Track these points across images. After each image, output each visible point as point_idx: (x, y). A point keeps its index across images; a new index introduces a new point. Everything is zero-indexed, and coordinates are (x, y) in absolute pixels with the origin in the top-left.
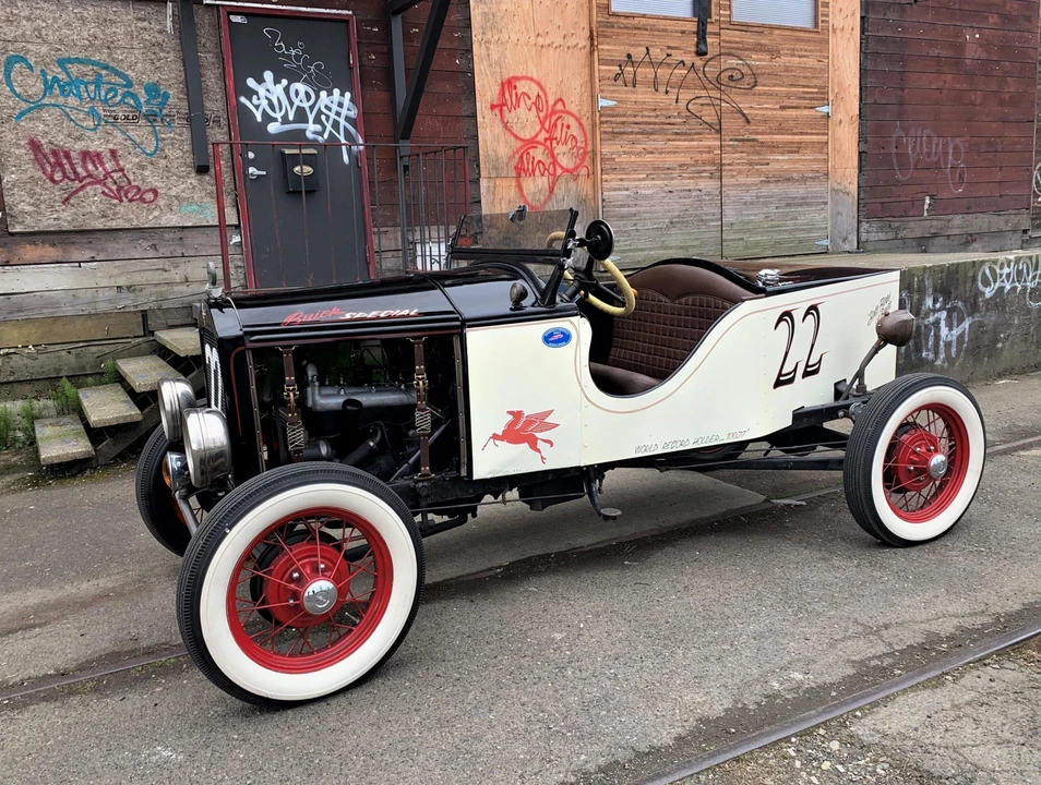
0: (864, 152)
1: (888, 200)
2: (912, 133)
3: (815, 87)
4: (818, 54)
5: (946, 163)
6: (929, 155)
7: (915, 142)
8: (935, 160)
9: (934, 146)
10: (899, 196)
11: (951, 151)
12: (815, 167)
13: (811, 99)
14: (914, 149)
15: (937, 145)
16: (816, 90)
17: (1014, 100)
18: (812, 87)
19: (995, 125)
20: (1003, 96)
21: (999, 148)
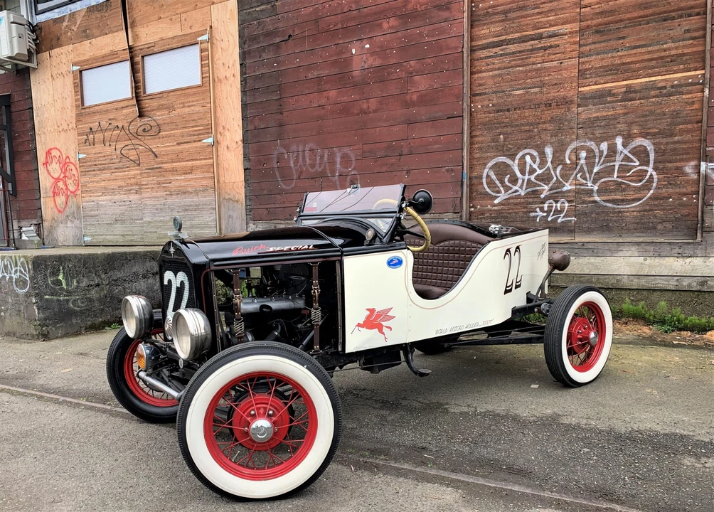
0: (247, 169)
1: (273, 206)
2: (294, 148)
3: (202, 125)
4: (202, 102)
5: (333, 172)
6: (313, 166)
7: (298, 157)
8: (320, 170)
9: (318, 158)
10: (284, 203)
11: (338, 160)
12: (204, 182)
13: (199, 135)
14: (296, 162)
15: (322, 157)
16: (202, 128)
17: (425, 99)
18: (199, 126)
19: (397, 129)
20: (408, 97)
21: (405, 151)
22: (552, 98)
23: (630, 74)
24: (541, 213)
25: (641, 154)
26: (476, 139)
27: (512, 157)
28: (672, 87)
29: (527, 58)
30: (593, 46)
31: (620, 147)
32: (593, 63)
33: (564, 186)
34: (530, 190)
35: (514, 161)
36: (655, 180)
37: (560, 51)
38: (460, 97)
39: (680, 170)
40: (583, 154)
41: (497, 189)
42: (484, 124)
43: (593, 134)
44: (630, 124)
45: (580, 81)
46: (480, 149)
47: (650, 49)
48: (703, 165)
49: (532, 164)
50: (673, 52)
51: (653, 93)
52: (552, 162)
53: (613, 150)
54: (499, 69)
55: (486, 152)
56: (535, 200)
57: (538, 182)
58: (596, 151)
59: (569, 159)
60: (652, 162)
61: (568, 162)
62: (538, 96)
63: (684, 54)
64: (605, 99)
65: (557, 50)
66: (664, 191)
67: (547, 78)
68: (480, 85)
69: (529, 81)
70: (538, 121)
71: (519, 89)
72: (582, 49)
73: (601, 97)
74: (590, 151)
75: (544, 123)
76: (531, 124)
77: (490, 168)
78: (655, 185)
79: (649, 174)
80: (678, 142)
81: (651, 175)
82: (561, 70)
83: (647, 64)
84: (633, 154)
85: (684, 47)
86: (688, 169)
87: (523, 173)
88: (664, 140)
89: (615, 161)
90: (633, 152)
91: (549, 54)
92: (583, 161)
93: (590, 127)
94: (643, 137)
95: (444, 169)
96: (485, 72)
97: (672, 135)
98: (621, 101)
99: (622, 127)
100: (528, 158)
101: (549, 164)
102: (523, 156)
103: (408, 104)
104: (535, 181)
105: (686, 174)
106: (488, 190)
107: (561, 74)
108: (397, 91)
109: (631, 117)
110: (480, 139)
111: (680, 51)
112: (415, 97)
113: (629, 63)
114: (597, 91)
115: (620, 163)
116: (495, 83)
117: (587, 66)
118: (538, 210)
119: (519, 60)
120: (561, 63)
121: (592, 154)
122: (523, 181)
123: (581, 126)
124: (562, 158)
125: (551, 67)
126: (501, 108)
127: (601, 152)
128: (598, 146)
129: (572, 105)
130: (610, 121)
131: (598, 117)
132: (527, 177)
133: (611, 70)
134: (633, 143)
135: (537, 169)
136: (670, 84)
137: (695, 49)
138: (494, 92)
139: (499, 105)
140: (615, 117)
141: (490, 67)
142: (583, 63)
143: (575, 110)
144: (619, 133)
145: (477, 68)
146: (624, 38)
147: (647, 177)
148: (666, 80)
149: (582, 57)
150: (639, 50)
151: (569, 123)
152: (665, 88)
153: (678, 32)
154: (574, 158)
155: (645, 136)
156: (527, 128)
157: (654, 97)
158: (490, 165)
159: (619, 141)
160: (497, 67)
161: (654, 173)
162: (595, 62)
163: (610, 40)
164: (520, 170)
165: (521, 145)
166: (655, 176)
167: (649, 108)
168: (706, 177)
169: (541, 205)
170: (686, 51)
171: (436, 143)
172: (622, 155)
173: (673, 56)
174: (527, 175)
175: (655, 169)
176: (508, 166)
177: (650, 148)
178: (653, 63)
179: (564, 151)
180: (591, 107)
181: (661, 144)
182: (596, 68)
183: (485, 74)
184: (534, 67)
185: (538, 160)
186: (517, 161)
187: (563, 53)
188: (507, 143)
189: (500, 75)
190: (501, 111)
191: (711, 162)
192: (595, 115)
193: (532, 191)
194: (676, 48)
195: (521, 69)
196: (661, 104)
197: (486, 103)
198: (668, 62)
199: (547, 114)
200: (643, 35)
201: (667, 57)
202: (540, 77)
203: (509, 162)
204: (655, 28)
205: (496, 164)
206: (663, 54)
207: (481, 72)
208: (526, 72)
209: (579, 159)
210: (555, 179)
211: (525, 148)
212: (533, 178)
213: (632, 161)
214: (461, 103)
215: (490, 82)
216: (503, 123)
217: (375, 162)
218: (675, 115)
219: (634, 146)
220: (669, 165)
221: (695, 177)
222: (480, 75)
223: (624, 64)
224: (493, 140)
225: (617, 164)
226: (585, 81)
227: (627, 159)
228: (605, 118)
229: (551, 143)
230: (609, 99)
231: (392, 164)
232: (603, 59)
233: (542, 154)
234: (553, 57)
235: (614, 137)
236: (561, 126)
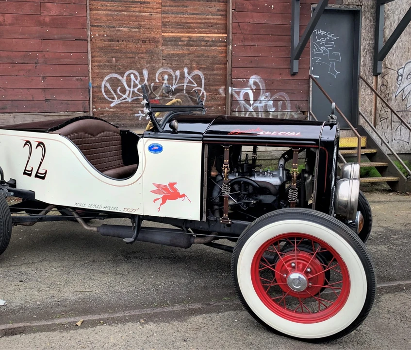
17: (57, 23)
19: (33, 42)
20: (42, 18)
21: (41, 61)
22: (146, 37)
23: (191, 30)
24: (142, 114)
25: (197, 79)
26: (96, 59)
27: (122, 74)
28: (212, 41)
29: (129, 7)
30: (170, 8)
31: (186, 75)
32: (170, 19)
33: (156, 97)
34: (134, 98)
35: (123, 77)
36: (205, 96)
37: (150, 6)
38: (84, 25)
39: (217, 90)
40: (166, 77)
41: (112, 96)
42: (101, 49)
43: (171, 64)
44: (191, 61)
45: (163, 29)
46: (99, 66)
47: (200, 16)
48: (230, 89)
49: (135, 80)
50: (212, 21)
51: (203, 43)
52: (147, 81)
53: (182, 76)
54: (110, 10)
55: (103, 69)
56: (138, 105)
57: (139, 93)
58: (174, 75)
59: (158, 79)
60: (203, 85)
61: (157, 81)
62: (137, 34)
63: (217, 24)
64: (177, 43)
65: (148, 5)
66: (209, 103)
67: (143, 23)
68: (97, 19)
69: (131, 23)
70: (138, 51)
71: (125, 27)
72: (164, 8)
73: (175, 41)
74: (170, 75)
75: (142, 53)
76: (132, 53)
77: (107, 81)
78: (205, 99)
79: (202, 92)
80: (215, 75)
81: (203, 93)
82: (151, 19)
83: (199, 25)
84: (194, 79)
85: (217, 19)
86: (221, 91)
87: (129, 86)
88: (209, 73)
89: (184, 83)
90: (193, 78)
91: (144, 8)
92: (166, 81)
93: (169, 60)
94: (198, 70)
95: (75, 78)
96: (100, 10)
97: (213, 70)
98: (186, 46)
99: (187, 62)
100: (132, 76)
101: (146, 82)
102: (129, 75)
103: (42, 24)
104: (138, 93)
105: (220, 94)
106: (106, 96)
107: (152, 22)
108: (31, 12)
109: (192, 56)
110: (99, 59)
111: (215, 21)
112: (47, 19)
113: (190, 23)
114: (173, 37)
115: (187, 84)
116: (108, 20)
117: (167, 20)
118: (140, 112)
119: (126, 7)
120: (151, 15)
121: (171, 78)
122: (130, 92)
123: (164, 58)
124: (153, 78)
125: (145, 16)
126: (113, 38)
127: (176, 77)
128: (175, 72)
129: (159, 44)
130: (181, 57)
131: (174, 54)
132: (132, 89)
133: (180, 25)
134: (193, 73)
135: (138, 84)
136: (211, 40)
138: (107, 26)
139: (111, 36)
140: (183, 55)
141: (104, 8)
142: (165, 18)
143: (160, 47)
144: (186, 66)
145: (94, 7)
146: (187, 7)
147: (201, 94)
148: (209, 37)
149: (164, 14)
150: (195, 16)
151: (158, 55)
152: (208, 41)
153: (214, 10)
154: (161, 79)
155: (199, 69)
156: (131, 55)
157: (203, 46)
158: (107, 78)
159: (186, 70)
160: (109, 8)
161: (204, 92)
162: (171, 18)
163: (179, 6)
164: (127, 84)
165: (127, 67)
166: (205, 94)
167: (201, 52)
168: (232, 95)
169: (142, 109)
170: (218, 22)
171: (67, 58)
172: (188, 80)
173: (212, 23)
174: (132, 88)
175: (205, 89)
176: (119, 80)
177: (202, 76)
178: (202, 25)
179: (155, 74)
180: (170, 47)
181: (207, 74)
182: (172, 22)
183: (100, 12)
184: (134, 13)
185: (139, 78)
186: (125, 78)
187: (153, 8)
188: (118, 64)
189: (111, 15)
190: (113, 40)
191: (234, 87)
192: (172, 52)
193: (136, 99)
194: (214, 19)
195: (126, 13)
196: (207, 51)
197: (102, 33)
198: (209, 26)
199: (144, 48)
200: (197, 7)
201: (209, 23)
202: (138, 21)
203: (120, 78)
204: (203, 5)
205: (111, 78)
206: (207, 21)
207: (98, 10)
208: (129, 16)
209: (164, 80)
210: (150, 91)
211: (130, 69)
212: (136, 90)
213: (193, 84)
214: (85, 30)
215: (104, 19)
216: (114, 49)
217: (12, 67)
218: (214, 57)
219: (194, 75)
220: (212, 88)
221: (224, 95)
222: (96, 12)
223: (187, 23)
224: (108, 61)
225: (185, 85)
226: (166, 29)
227: (190, 82)
228: (178, 55)
229: (147, 68)
230: (180, 43)
231: (29, 70)
232: (175, 17)
233: (141, 74)
234: (146, 9)
235: (183, 68)
236: (152, 57)
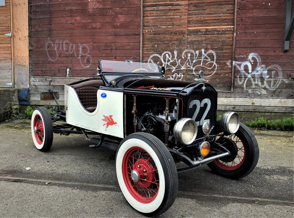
0: (31, 50)
1: (45, 69)
2: (57, 42)
3: (5, 27)
4: (5, 15)
5: (78, 55)
6: (67, 51)
7: (59, 46)
8: (71, 53)
9: (70, 48)
10: (51, 68)
11: (81, 49)
12: (5, 56)
13: (3, 31)
14: (58, 48)
15: (72, 47)
16: (5, 28)
17: (124, 26)
18: (3, 27)
19: (110, 37)
20: (115, 24)
21: (114, 48)
22: (177, 31)
23: (207, 24)
24: (172, 79)
25: (211, 56)
26: (145, 45)
27: (161, 54)
28: (223, 31)
29: (167, 13)
30: (193, 11)
31: (203, 53)
32: (193, 18)
33: (181, 68)
34: (168, 69)
35: (161, 56)
36: (216, 67)
37: (181, 12)
38: (139, 26)
39: (225, 63)
40: (189, 55)
41: (154, 68)
42: (149, 39)
43: (193, 47)
44: (207, 44)
45: (188, 25)
46: (147, 50)
47: (215, 15)
48: (234, 62)
49: (169, 58)
50: (223, 18)
51: (216, 33)
52: (177, 57)
53: (200, 54)
54: (155, 16)
55: (149, 51)
56: (170, 73)
57: (171, 66)
58: (194, 54)
59: (184, 57)
60: (215, 60)
61: (183, 58)
62: (171, 29)
63: (226, 19)
64: (198, 33)
65: (179, 11)
66: (219, 71)
67: (175, 22)
68: (147, 22)
69: (168, 22)
70: (171, 40)
71: (164, 26)
72: (189, 12)
73: (196, 32)
74: (192, 54)
75: (174, 41)
76: (168, 41)
77: (151, 58)
78: (216, 69)
79: (214, 64)
80: (223, 53)
81: (215, 65)
82: (181, 20)
83: (213, 21)
84: (208, 56)
85: (227, 16)
86: (228, 63)
88: (220, 52)
89: (201, 59)
90: (208, 55)
91: (176, 13)
92: (189, 58)
93: (192, 44)
94: (212, 50)
95: (132, 57)
96: (149, 17)
97: (222, 50)
98: (204, 35)
99: (204, 45)
100: (167, 55)
101: (176, 58)
102: (165, 54)
103: (115, 27)
104: (170, 65)
105: (227, 65)
106: (150, 68)
107: (181, 21)
108: (110, 21)
109: (208, 41)
110: (147, 45)
111: (225, 18)
112: (118, 24)
113: (207, 20)
114: (195, 29)
115: (203, 59)
116: (154, 22)
117: (191, 19)
118: (171, 77)
119: (164, 13)
120: (181, 17)
121: (193, 55)
122: (165, 65)
123: (188, 43)
124: (181, 56)
125: (177, 18)
126: (156, 33)
127: (196, 55)
128: (195, 52)
129: (185, 35)
130: (200, 42)
131: (195, 40)
132: (166, 63)
133: (200, 22)
134: (208, 52)
135: (171, 60)
136: (221, 30)
137: (230, 17)
138: (153, 26)
139: (155, 31)
140: (202, 41)
141: (152, 15)
142: (190, 18)
143: (186, 36)
144: (203, 47)
145: (146, 15)
146: (205, 10)
147: (213, 66)
148: (220, 28)
149: (189, 15)
150: (211, 15)
151: (184, 42)
152: (220, 31)
153: (224, 10)
154: (185, 56)
155: (212, 49)
156: (167, 42)
157: (216, 34)
158: (151, 57)
159: (203, 50)
160: (154, 15)
161: (216, 64)
162: (194, 18)
163: (200, 10)
164: (164, 60)
165: (164, 50)
166: (216, 66)
167: (214, 38)
168: (235, 67)
169: (172, 75)
170: (227, 18)
171: (128, 46)
172: (204, 56)
173: (223, 19)
174: (166, 62)
175: (216, 62)
176: (158, 58)
177: (214, 54)
178: (216, 21)
179: (182, 53)
180: (192, 36)
181: (218, 53)
182: (194, 20)
183: (149, 18)
184: (170, 17)
185: (171, 56)
186: (162, 56)
187: (182, 13)
188: (158, 48)
189: (155, 19)
190: (156, 34)
191: (237, 61)
192: (194, 39)
193: (169, 69)
194: (224, 16)
195: (165, 17)
196: (218, 37)
197: (150, 30)
198: (221, 21)
199: (175, 37)
200: (212, 9)
201: (221, 19)
202: (172, 21)
203: (159, 56)
204: (216, 8)
205: (153, 57)
206: (219, 18)
207: (148, 16)
208: (167, 19)
209: (188, 57)
210: (178, 64)
211: (166, 51)
212: (169, 63)
213: (208, 59)
214: (139, 29)
215: (151, 21)
216: (157, 39)
217: (99, 52)
218: (223, 42)
219: (208, 53)
220: (221, 61)
221: (230, 66)
222: (147, 18)
223: (205, 20)
224: (152, 47)
225: (202, 60)
226: (190, 25)
227: (206, 58)
228: (198, 41)
229: (176, 50)
230: (199, 33)
231: (108, 53)
232: (197, 17)
233: (173, 54)
234: (178, 14)
235: (201, 49)
236: (180, 42)
